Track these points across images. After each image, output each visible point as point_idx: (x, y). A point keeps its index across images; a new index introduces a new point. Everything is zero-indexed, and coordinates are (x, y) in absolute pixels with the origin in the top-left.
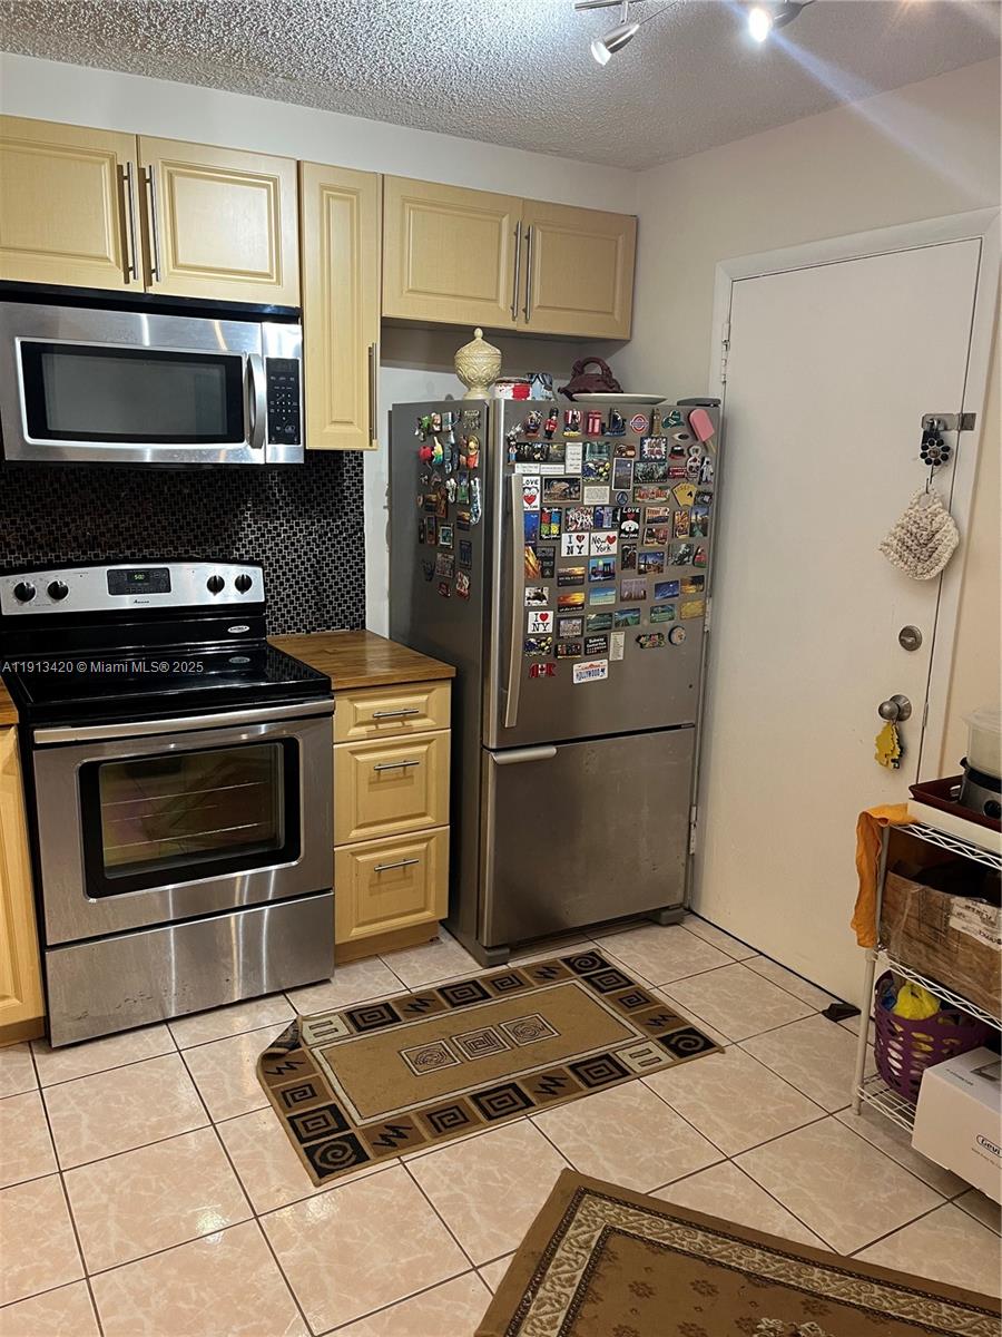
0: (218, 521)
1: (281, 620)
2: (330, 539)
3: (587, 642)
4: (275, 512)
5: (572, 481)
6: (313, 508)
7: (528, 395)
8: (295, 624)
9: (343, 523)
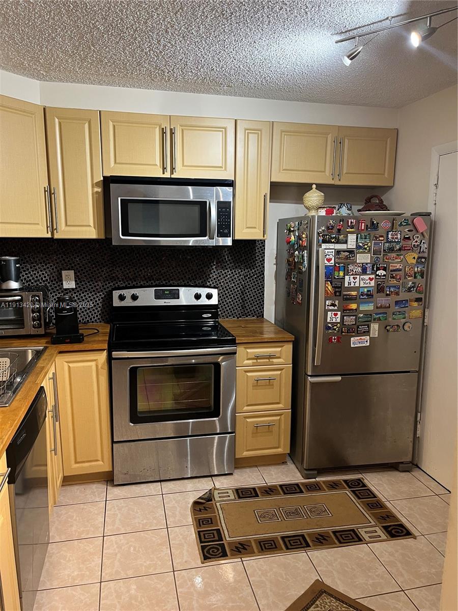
0: (201, 270)
1: (226, 313)
2: (249, 278)
3: (358, 327)
4: (225, 266)
5: (351, 252)
6: (242, 264)
7: (333, 213)
8: (232, 314)
9: (255, 271)
